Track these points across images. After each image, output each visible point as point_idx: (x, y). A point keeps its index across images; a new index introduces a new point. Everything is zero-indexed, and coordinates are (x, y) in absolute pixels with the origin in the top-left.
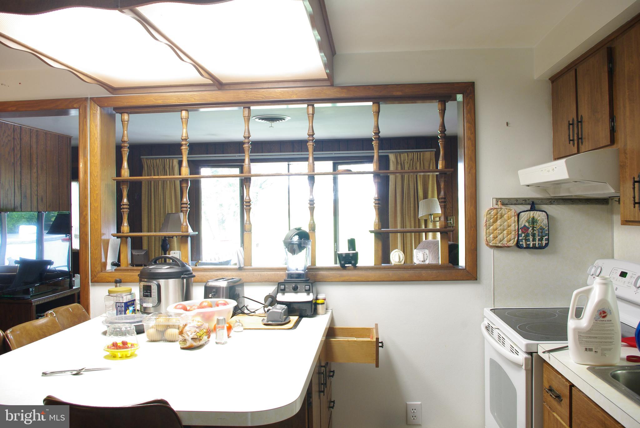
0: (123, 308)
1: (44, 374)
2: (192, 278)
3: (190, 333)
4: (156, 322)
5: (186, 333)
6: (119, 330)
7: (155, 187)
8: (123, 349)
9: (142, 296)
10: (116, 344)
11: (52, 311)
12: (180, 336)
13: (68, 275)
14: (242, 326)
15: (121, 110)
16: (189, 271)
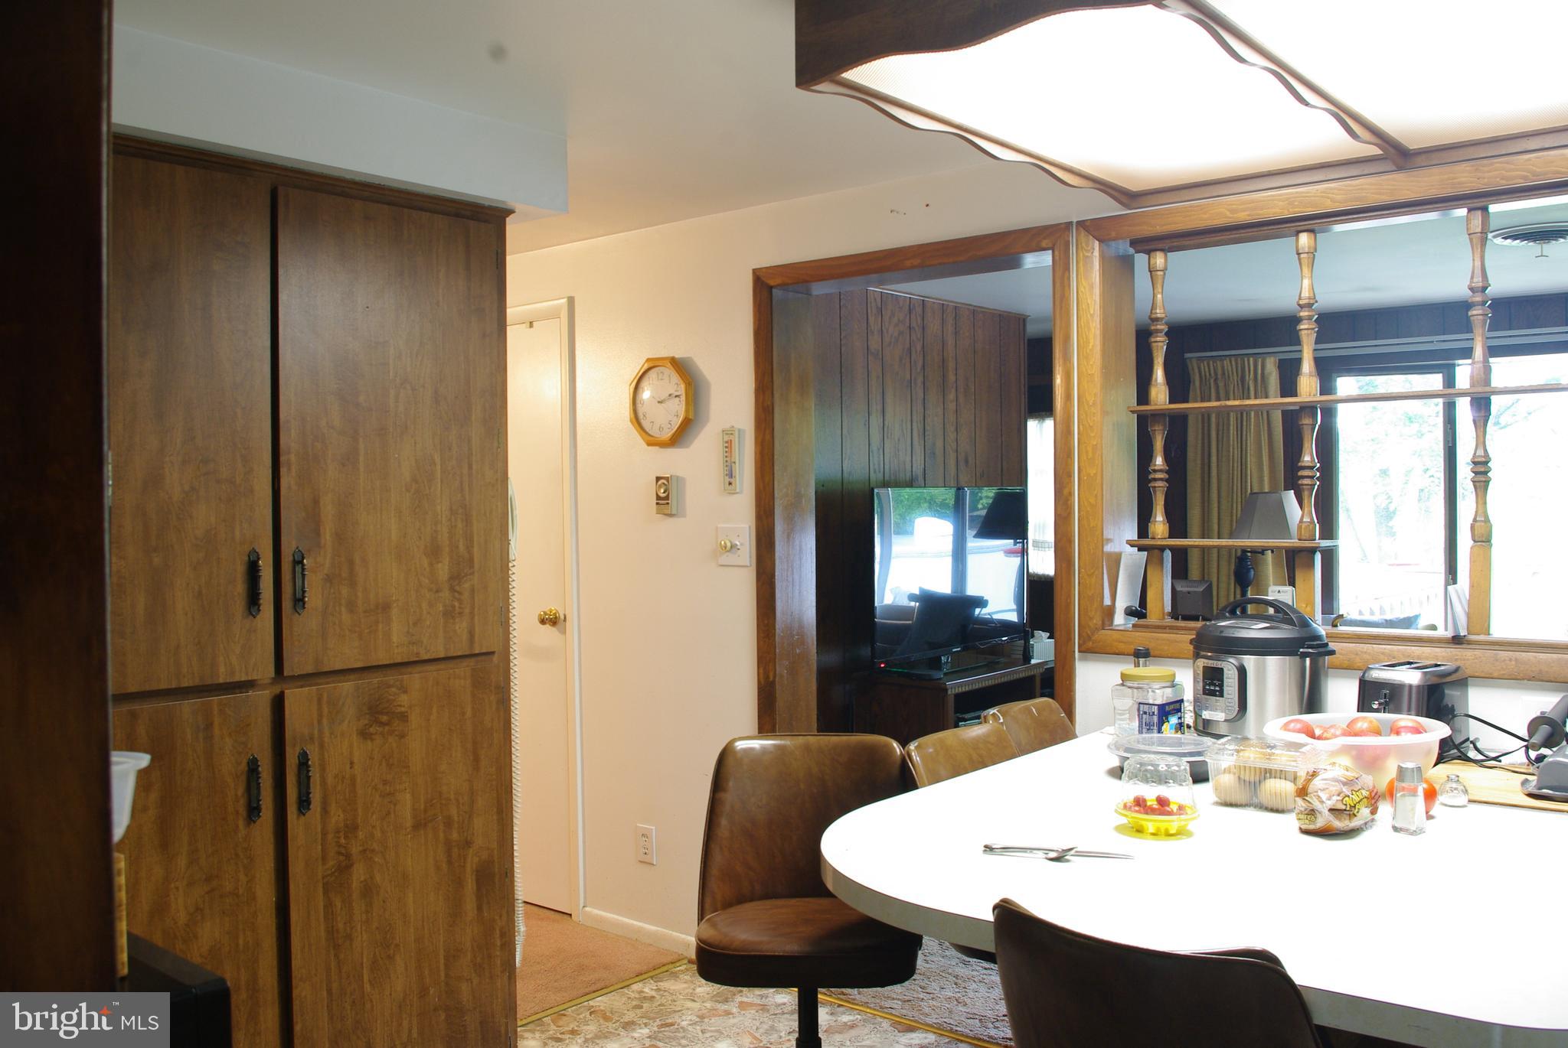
0: (1155, 719)
1: (989, 849)
2: (1327, 657)
3: (1327, 795)
4: (1236, 760)
5: (1315, 794)
6: (1152, 768)
7: (1221, 428)
8: (1159, 815)
9: (1201, 692)
10: (1144, 801)
11: (995, 711)
12: (1299, 801)
13: (1021, 632)
14: (1466, 791)
15: (1148, 244)
16: (1318, 637)
